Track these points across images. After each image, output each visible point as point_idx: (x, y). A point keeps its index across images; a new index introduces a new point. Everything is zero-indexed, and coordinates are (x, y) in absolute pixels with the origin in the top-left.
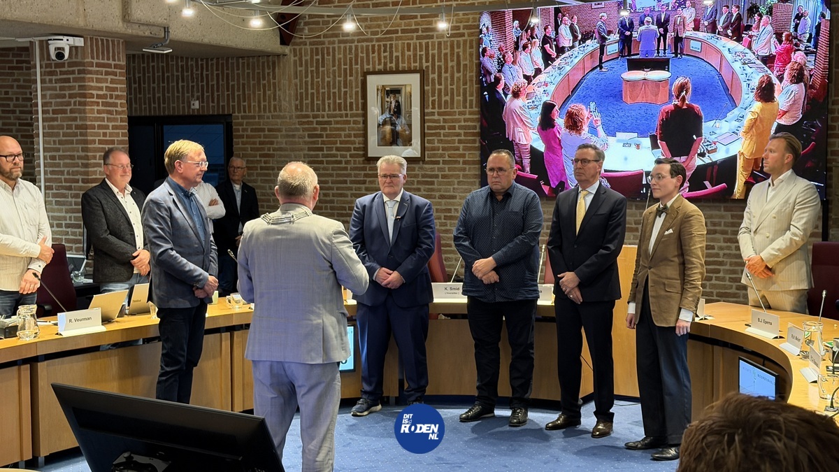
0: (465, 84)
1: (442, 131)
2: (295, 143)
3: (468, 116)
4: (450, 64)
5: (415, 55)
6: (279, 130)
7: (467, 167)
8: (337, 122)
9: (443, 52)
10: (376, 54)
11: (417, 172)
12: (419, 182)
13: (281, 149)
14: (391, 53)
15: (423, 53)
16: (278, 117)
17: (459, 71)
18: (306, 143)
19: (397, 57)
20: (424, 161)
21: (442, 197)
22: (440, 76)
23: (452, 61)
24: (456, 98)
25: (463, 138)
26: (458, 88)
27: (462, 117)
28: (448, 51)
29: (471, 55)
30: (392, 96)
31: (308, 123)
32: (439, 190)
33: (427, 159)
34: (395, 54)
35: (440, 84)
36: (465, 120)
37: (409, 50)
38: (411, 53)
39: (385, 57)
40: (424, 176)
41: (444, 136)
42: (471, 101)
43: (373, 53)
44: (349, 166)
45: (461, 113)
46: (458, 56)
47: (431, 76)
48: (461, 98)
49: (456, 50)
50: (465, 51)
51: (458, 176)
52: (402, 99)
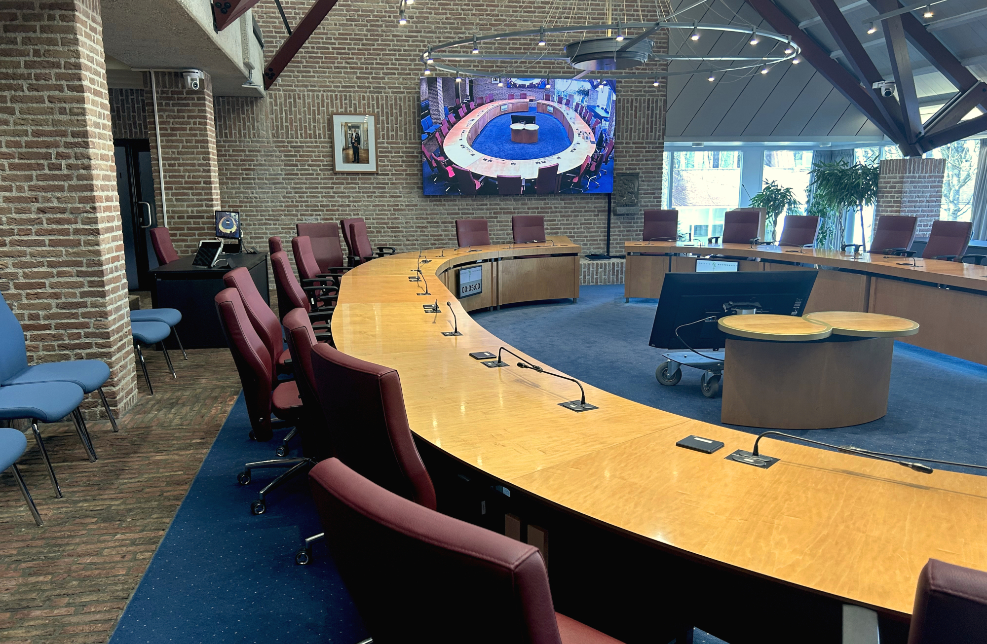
0: (406, 124)
1: (390, 155)
2: (273, 161)
3: (408, 145)
4: (394, 111)
5: (369, 103)
6: (259, 151)
7: (409, 177)
8: (308, 147)
9: (390, 103)
10: (338, 101)
11: (372, 181)
12: (374, 188)
13: (261, 165)
14: (350, 101)
15: (375, 102)
16: (258, 142)
17: (401, 116)
18: (282, 161)
19: (355, 104)
20: (377, 174)
21: (392, 197)
22: (387, 118)
23: (396, 109)
24: (399, 133)
25: (405, 159)
26: (401, 127)
27: (404, 146)
28: (393, 102)
29: (409, 106)
30: (353, 130)
31: (284, 147)
32: (390, 193)
33: (380, 172)
34: (353, 102)
35: (388, 123)
36: (406, 148)
37: (364, 100)
38: (365, 102)
39: (346, 104)
40: (377, 184)
41: (392, 157)
42: (410, 135)
43: (336, 100)
44: (319, 177)
45: (403, 143)
46: (400, 106)
47: (381, 118)
48: (403, 133)
49: (398, 102)
50: (405, 102)
51: (402, 183)
52: (361, 132)
